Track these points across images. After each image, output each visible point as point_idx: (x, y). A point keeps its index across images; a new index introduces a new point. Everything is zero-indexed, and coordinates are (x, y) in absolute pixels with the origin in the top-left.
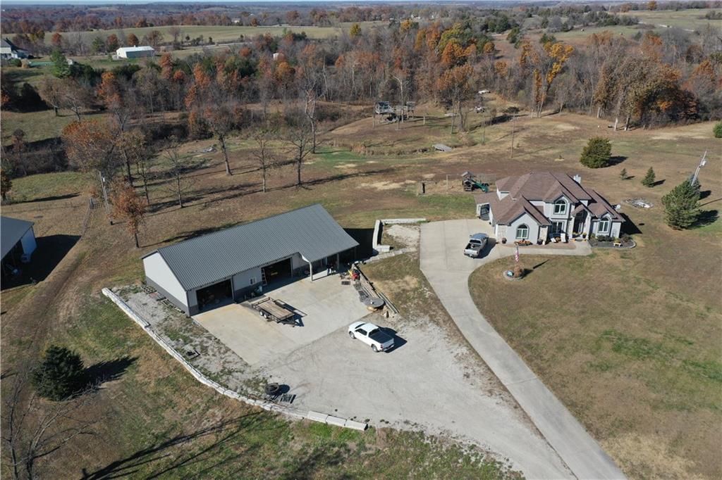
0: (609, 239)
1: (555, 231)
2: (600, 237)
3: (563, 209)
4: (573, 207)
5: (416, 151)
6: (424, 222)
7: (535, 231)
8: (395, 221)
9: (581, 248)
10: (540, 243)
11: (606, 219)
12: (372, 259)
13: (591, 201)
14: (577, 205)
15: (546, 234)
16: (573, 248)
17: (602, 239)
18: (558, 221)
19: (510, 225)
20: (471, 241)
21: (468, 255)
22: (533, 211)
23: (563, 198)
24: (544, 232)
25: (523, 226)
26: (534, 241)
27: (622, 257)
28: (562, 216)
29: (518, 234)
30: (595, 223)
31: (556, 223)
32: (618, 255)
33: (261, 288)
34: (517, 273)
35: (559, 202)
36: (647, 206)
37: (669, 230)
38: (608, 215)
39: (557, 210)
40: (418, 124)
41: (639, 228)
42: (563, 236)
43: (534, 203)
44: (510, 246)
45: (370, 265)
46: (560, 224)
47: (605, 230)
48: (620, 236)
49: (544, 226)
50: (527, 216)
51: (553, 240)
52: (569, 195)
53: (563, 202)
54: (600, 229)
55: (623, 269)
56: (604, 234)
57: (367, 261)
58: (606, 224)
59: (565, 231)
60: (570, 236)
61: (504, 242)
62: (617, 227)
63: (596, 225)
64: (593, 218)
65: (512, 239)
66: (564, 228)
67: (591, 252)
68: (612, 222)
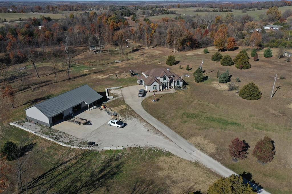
0: (180, 87)
1: (164, 86)
2: (177, 87)
3: (166, 79)
4: (169, 78)
5: (108, 63)
6: (121, 88)
7: (159, 87)
8: (112, 88)
9: (172, 91)
10: (160, 90)
11: (178, 81)
12: (108, 101)
13: (174, 76)
14: (170, 77)
15: (162, 87)
16: (170, 91)
17: (178, 87)
18: (165, 83)
19: (151, 86)
20: (140, 92)
21: (139, 96)
22: (157, 80)
23: (166, 76)
24: (161, 87)
25: (155, 86)
26: (158, 90)
27: (184, 92)
28: (166, 81)
29: (153, 88)
31: (164, 84)
32: (183, 92)
33: (73, 115)
34: (156, 100)
35: (165, 77)
36: (189, 77)
37: (196, 83)
38: (179, 80)
39: (164, 80)
40: (106, 53)
41: (188, 83)
42: (167, 87)
43: (157, 78)
44: (152, 92)
45: (108, 103)
46: (165, 84)
48: (183, 86)
49: (161, 85)
50: (156, 82)
51: (164, 89)
52: (167, 75)
53: (166, 77)
54: (177, 84)
55: (185, 95)
56: (178, 86)
57: (106, 102)
58: (179, 83)
60: (169, 88)
61: (149, 91)
62: (182, 83)
63: (176, 83)
64: (175, 81)
65: (152, 90)
66: (167, 85)
67: (175, 92)
68: (180, 82)
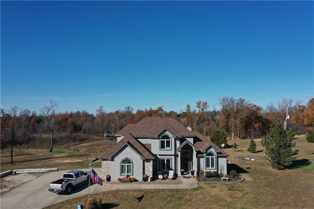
0: (217, 176)
2: (207, 173)
3: (168, 145)
4: (178, 143)
7: (140, 167)
10: (145, 179)
11: (211, 154)
13: (197, 139)
14: (182, 140)
15: (151, 169)
16: (180, 183)
17: (210, 176)
18: (165, 158)
19: (112, 159)
21: (52, 190)
22: (137, 146)
23: (167, 133)
24: (149, 166)
25: (127, 161)
26: (140, 178)
27: (229, 190)
29: (122, 171)
30: (201, 159)
31: (163, 160)
32: (225, 188)
35: (163, 138)
36: (253, 160)
38: (212, 150)
39: (162, 146)
41: (247, 170)
42: (171, 173)
43: (143, 141)
44: (115, 183)
46: (168, 161)
47: (212, 166)
48: (228, 173)
49: (148, 161)
50: (129, 149)
53: (167, 137)
54: (208, 165)
55: (229, 200)
56: (212, 170)
58: (212, 159)
59: (173, 168)
60: (179, 173)
61: (109, 179)
62: (223, 163)
63: (203, 161)
64: (199, 153)
65: (116, 175)
66: (173, 166)
67: (196, 186)
68: (218, 157)
